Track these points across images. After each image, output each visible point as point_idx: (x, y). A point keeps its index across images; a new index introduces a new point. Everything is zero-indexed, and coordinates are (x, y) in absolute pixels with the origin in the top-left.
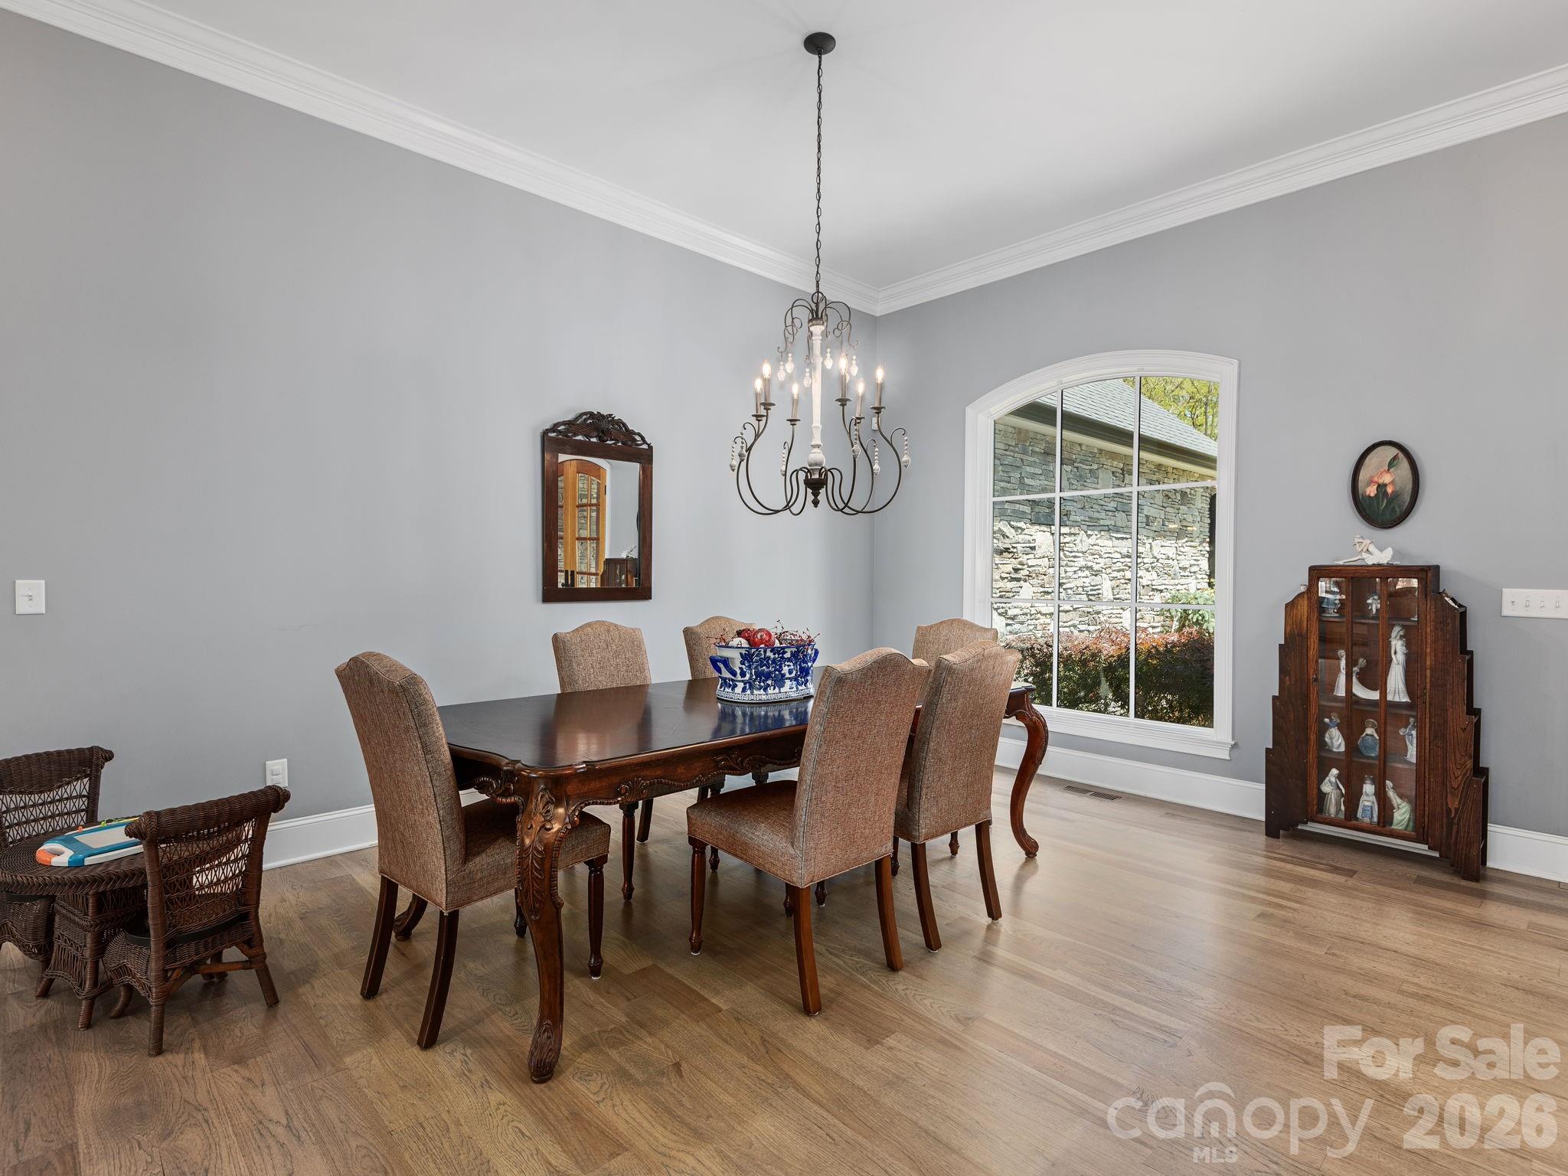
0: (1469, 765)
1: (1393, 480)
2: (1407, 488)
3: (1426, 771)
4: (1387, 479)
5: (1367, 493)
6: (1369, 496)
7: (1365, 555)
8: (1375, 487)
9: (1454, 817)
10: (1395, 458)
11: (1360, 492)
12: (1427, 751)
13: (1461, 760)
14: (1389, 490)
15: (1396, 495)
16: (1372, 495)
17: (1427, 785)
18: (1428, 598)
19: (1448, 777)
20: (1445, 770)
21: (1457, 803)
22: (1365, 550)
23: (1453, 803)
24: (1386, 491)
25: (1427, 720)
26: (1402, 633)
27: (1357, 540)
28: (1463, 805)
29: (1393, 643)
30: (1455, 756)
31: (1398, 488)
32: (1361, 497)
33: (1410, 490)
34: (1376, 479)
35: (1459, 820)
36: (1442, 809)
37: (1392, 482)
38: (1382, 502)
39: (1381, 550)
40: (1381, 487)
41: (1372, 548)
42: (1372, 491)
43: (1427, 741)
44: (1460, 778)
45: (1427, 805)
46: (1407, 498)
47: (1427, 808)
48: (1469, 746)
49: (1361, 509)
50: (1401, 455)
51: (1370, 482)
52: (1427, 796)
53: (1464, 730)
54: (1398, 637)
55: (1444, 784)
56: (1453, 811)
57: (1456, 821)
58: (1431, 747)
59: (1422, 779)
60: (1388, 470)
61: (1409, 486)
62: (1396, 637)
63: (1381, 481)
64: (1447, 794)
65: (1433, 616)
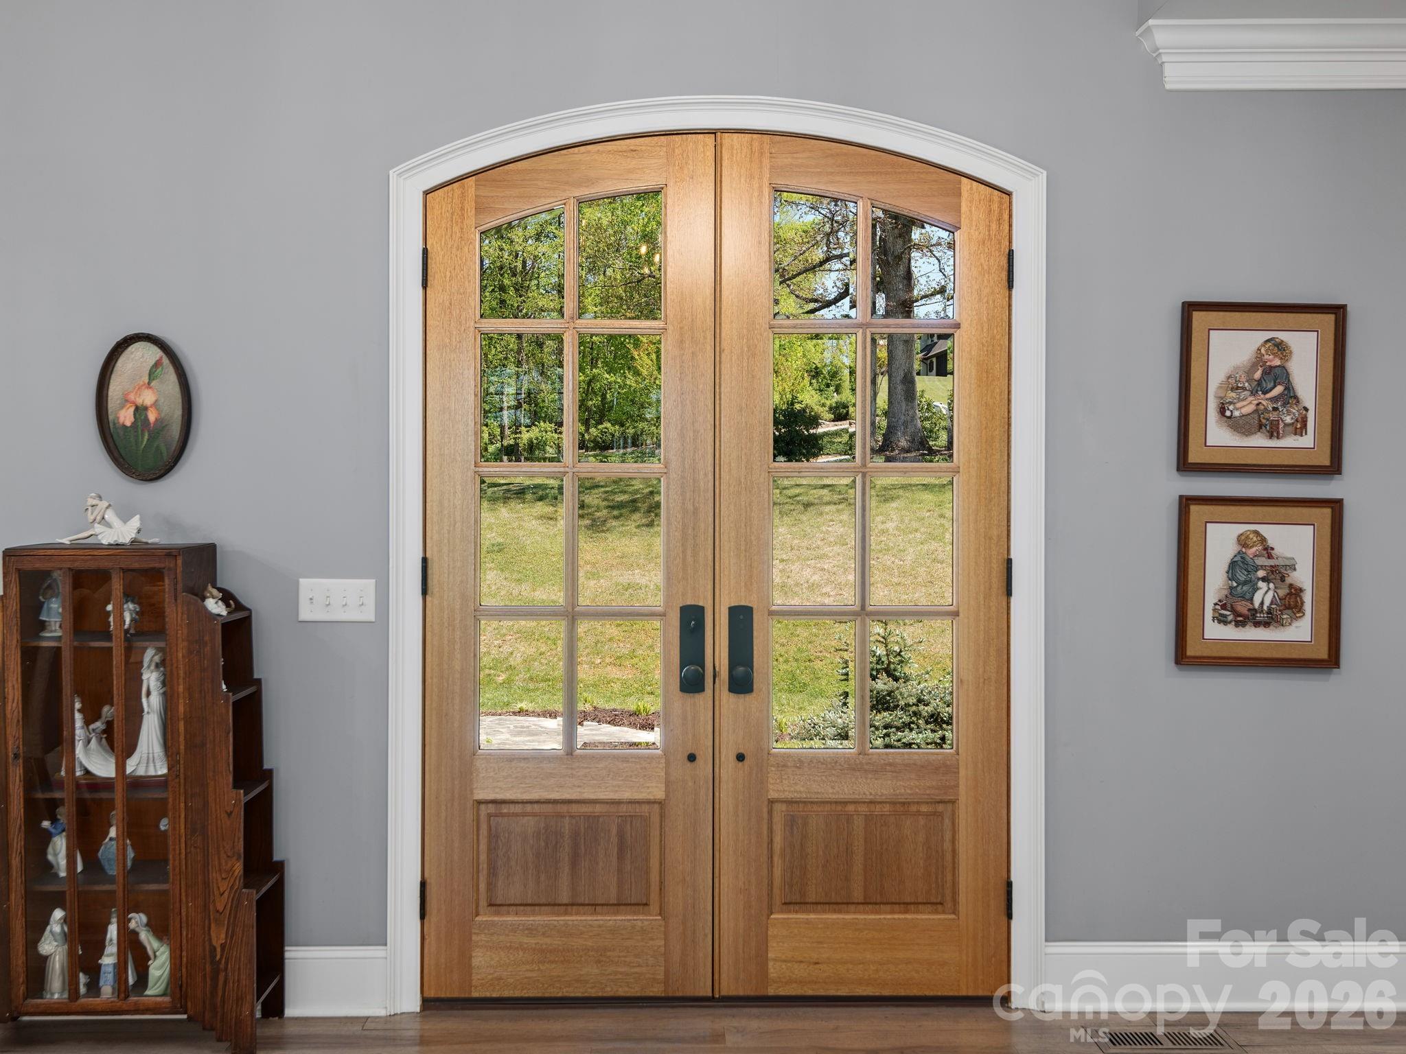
0: (237, 871)
1: (156, 401)
2: (176, 416)
3: (183, 891)
4: (147, 398)
5: (121, 420)
6: (124, 426)
7: (98, 528)
8: (132, 410)
9: (221, 959)
10: (157, 364)
11: (111, 417)
12: (183, 856)
13: (226, 864)
14: (152, 416)
15: (162, 425)
16: (128, 424)
17: (184, 914)
18: (178, 601)
19: (211, 894)
20: (206, 884)
21: (223, 936)
22: (99, 518)
23: (219, 937)
24: (146, 419)
25: (182, 805)
26: (157, 659)
27: (91, 502)
28: (232, 938)
29: (145, 677)
30: (219, 859)
31: (163, 415)
32: (111, 425)
33: (180, 418)
34: (132, 397)
35: (226, 963)
36: (204, 950)
37: (155, 404)
38: (143, 438)
39: (125, 519)
40: (140, 410)
41: (109, 515)
42: (126, 417)
43: (183, 840)
44: (226, 894)
45: (184, 948)
46: (175, 430)
47: (184, 954)
48: (236, 839)
49: (111, 445)
50: (166, 361)
51: (126, 401)
52: (184, 933)
53: (229, 814)
54: (152, 667)
55: (206, 907)
56: (219, 950)
57: (222, 966)
58: (188, 851)
59: (177, 905)
60: (149, 383)
61: (178, 413)
62: (149, 667)
63: (139, 401)
64: (210, 924)
65: (185, 631)
